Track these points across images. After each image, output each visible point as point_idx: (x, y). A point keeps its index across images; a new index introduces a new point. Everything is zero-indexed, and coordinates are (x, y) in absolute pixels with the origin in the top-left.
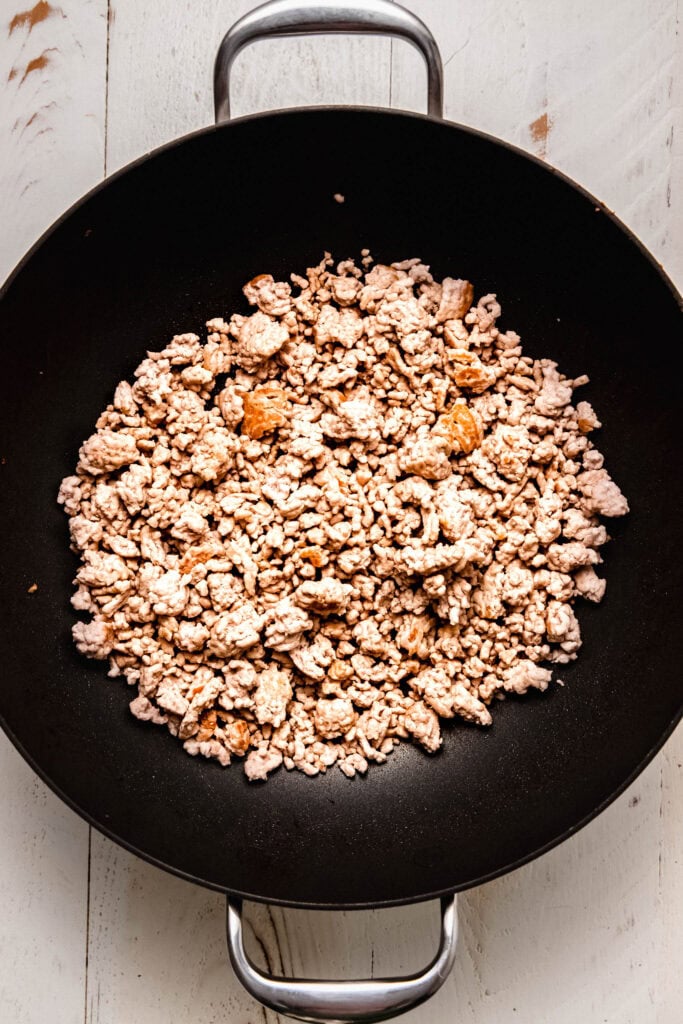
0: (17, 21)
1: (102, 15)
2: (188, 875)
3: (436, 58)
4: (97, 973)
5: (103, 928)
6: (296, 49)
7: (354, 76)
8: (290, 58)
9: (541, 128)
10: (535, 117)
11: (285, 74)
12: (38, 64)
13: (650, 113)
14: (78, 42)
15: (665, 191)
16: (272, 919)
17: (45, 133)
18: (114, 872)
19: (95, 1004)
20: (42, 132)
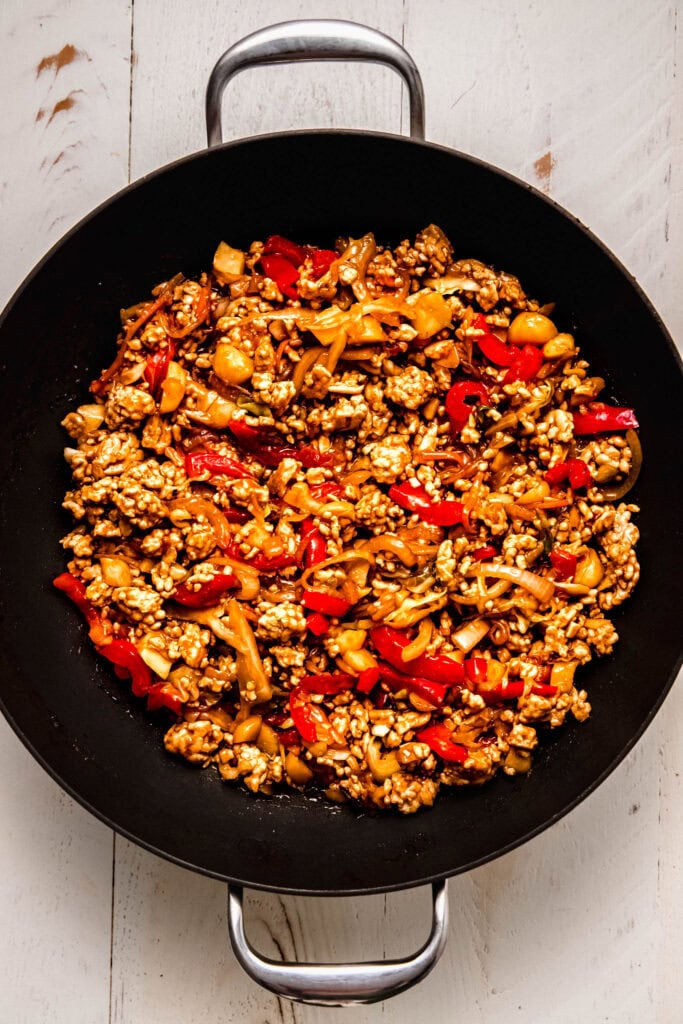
0: (44, 64)
1: (126, 59)
2: (190, 865)
3: (418, 83)
4: (122, 973)
5: (127, 930)
6: (311, 91)
7: (367, 118)
8: (305, 99)
9: (545, 166)
10: (539, 155)
11: (300, 114)
12: (64, 105)
13: (649, 152)
14: (102, 85)
15: (663, 226)
16: (288, 921)
17: (72, 172)
18: (137, 877)
19: (119, 1003)
20: (68, 170)
